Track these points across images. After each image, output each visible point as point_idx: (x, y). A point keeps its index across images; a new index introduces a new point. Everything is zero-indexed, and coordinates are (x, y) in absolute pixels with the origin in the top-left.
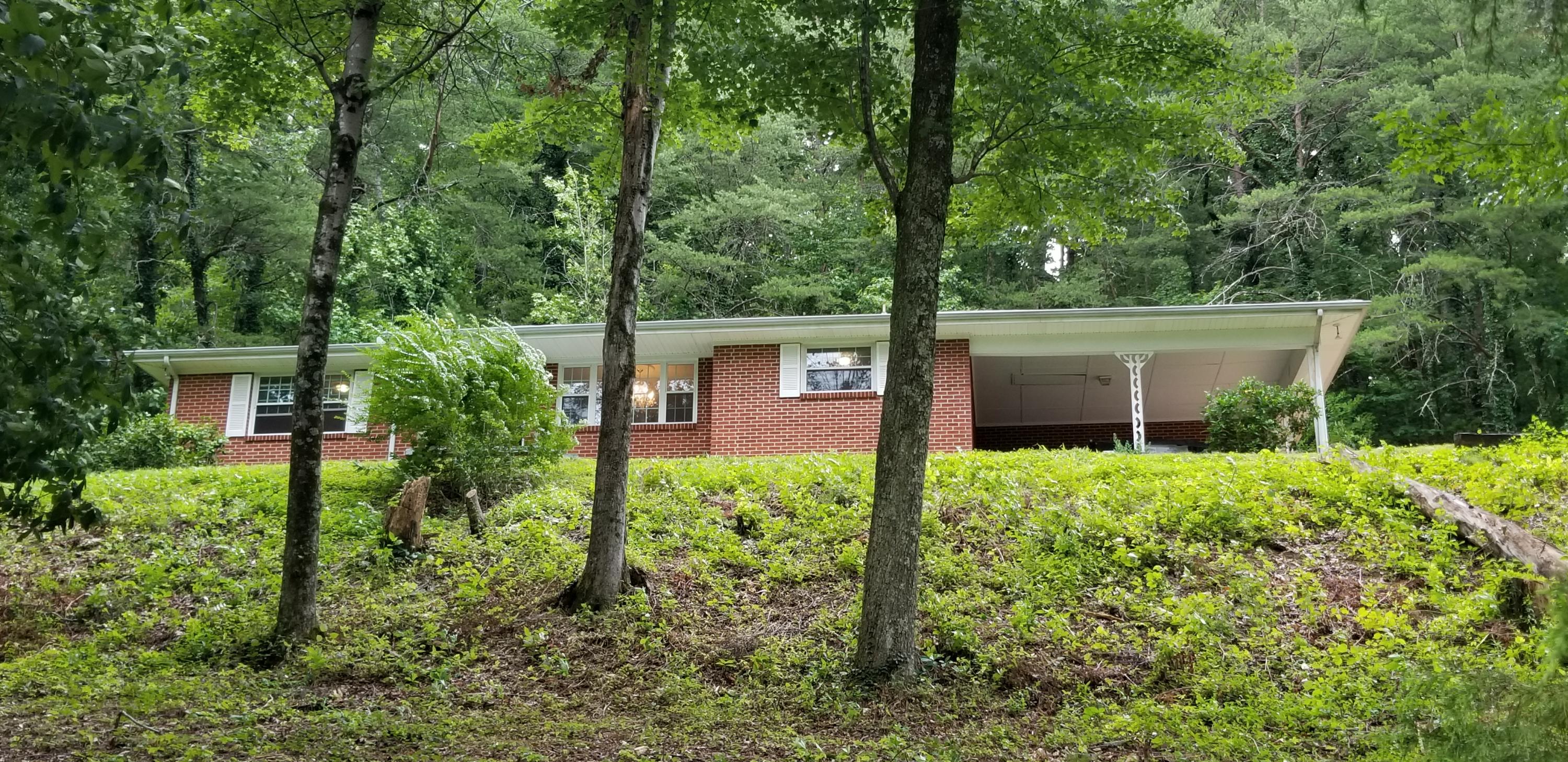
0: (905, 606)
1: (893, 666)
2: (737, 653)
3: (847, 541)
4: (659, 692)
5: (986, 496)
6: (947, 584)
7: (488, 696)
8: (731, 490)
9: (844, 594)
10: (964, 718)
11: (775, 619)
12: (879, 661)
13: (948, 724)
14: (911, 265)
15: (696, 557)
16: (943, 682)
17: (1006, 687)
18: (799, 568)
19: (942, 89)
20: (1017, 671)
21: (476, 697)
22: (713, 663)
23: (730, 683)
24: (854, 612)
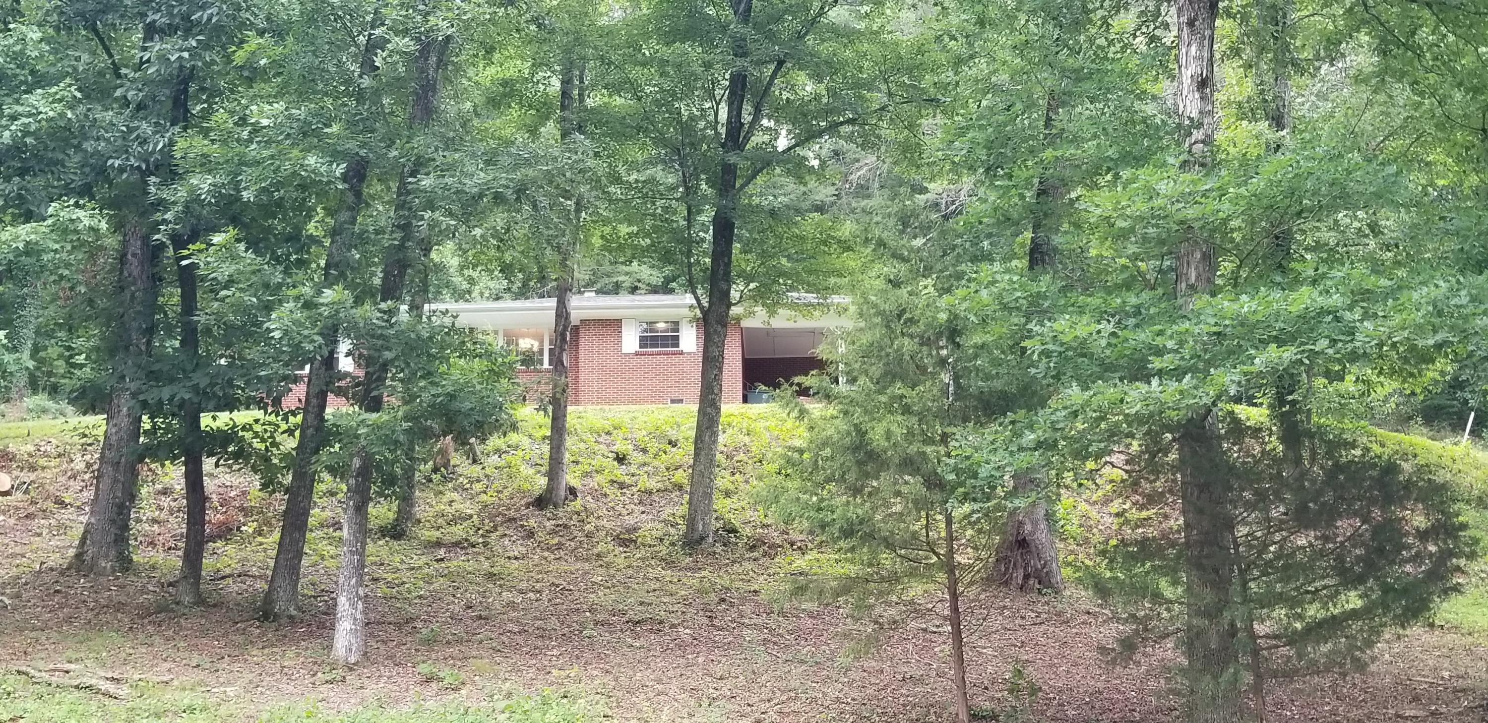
0: (708, 511)
1: (702, 538)
2: (628, 531)
3: (676, 469)
4: (595, 551)
5: (747, 439)
6: (728, 494)
7: (516, 553)
8: (608, 433)
9: (676, 499)
10: (734, 562)
11: (643, 512)
12: (696, 536)
13: (727, 565)
14: (710, 349)
15: (598, 478)
16: (725, 545)
17: (753, 548)
18: (652, 484)
19: (726, 260)
20: (758, 540)
21: (511, 554)
22: (618, 536)
23: (627, 546)
24: (683, 510)
